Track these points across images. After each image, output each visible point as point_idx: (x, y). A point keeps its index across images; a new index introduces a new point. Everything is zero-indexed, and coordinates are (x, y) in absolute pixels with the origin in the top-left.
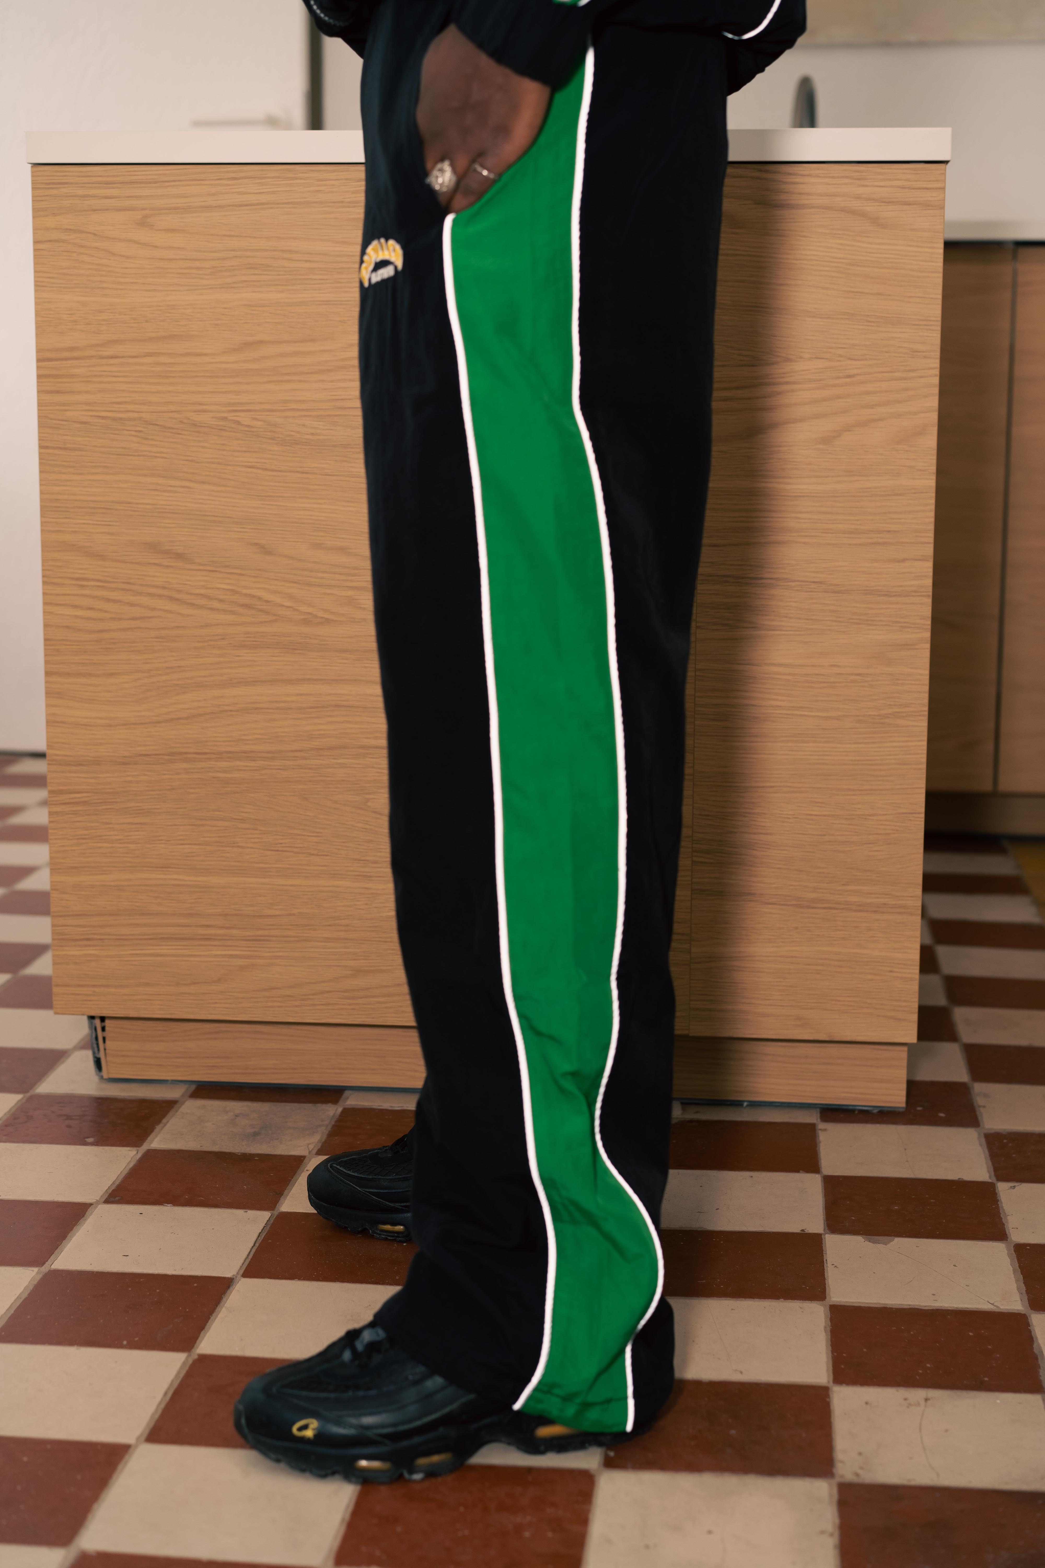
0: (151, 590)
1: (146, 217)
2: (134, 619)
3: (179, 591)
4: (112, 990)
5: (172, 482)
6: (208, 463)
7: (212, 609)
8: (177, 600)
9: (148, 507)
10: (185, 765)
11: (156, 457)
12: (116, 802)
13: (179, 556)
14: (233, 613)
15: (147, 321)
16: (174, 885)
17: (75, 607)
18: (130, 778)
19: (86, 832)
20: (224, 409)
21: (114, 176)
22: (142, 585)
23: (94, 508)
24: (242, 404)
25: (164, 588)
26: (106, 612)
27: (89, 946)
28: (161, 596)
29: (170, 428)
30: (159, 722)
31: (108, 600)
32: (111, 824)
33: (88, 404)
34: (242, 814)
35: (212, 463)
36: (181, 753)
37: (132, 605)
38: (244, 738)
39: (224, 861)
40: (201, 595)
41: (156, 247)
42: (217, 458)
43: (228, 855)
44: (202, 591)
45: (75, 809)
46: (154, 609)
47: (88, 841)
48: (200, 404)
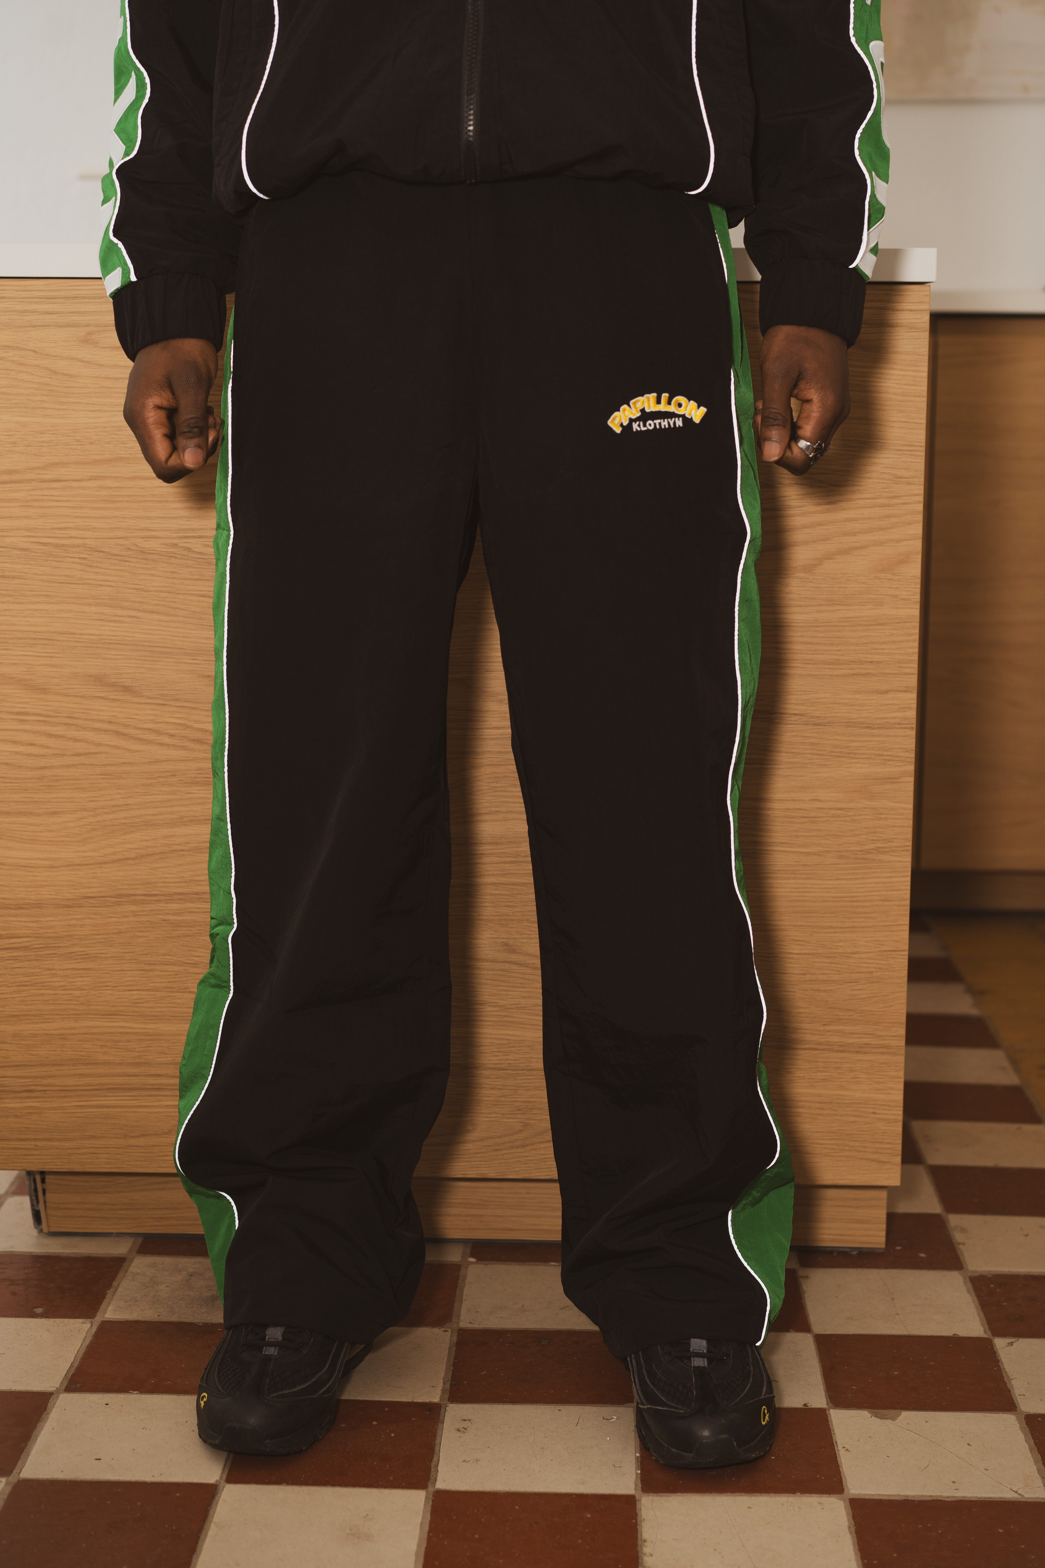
0: (97, 725)
1: (89, 334)
2: (79, 755)
3: (126, 726)
4: (56, 1144)
5: (119, 612)
6: (156, 591)
7: (162, 744)
8: (124, 735)
9: (93, 637)
10: (133, 908)
11: (101, 585)
12: (59, 947)
13: (126, 689)
14: (184, 748)
15: (91, 443)
16: (121, 1033)
17: (15, 742)
18: (74, 922)
19: (27, 979)
20: (174, 535)
21: (55, 291)
22: (86, 719)
23: (35, 639)
24: (193, 530)
25: (110, 722)
26: (48, 748)
27: (31, 1098)
28: (106, 731)
29: (115, 555)
30: (105, 863)
31: (50, 735)
32: (54, 969)
33: (28, 530)
34: (195, 958)
35: (161, 591)
36: (129, 895)
37: (76, 740)
38: (196, 878)
39: (175, 1007)
40: (150, 729)
41: (102, 365)
42: (166, 587)
43: (179, 1001)
44: (152, 726)
45: (15, 954)
46: (99, 745)
47: (29, 988)
48: (150, 530)
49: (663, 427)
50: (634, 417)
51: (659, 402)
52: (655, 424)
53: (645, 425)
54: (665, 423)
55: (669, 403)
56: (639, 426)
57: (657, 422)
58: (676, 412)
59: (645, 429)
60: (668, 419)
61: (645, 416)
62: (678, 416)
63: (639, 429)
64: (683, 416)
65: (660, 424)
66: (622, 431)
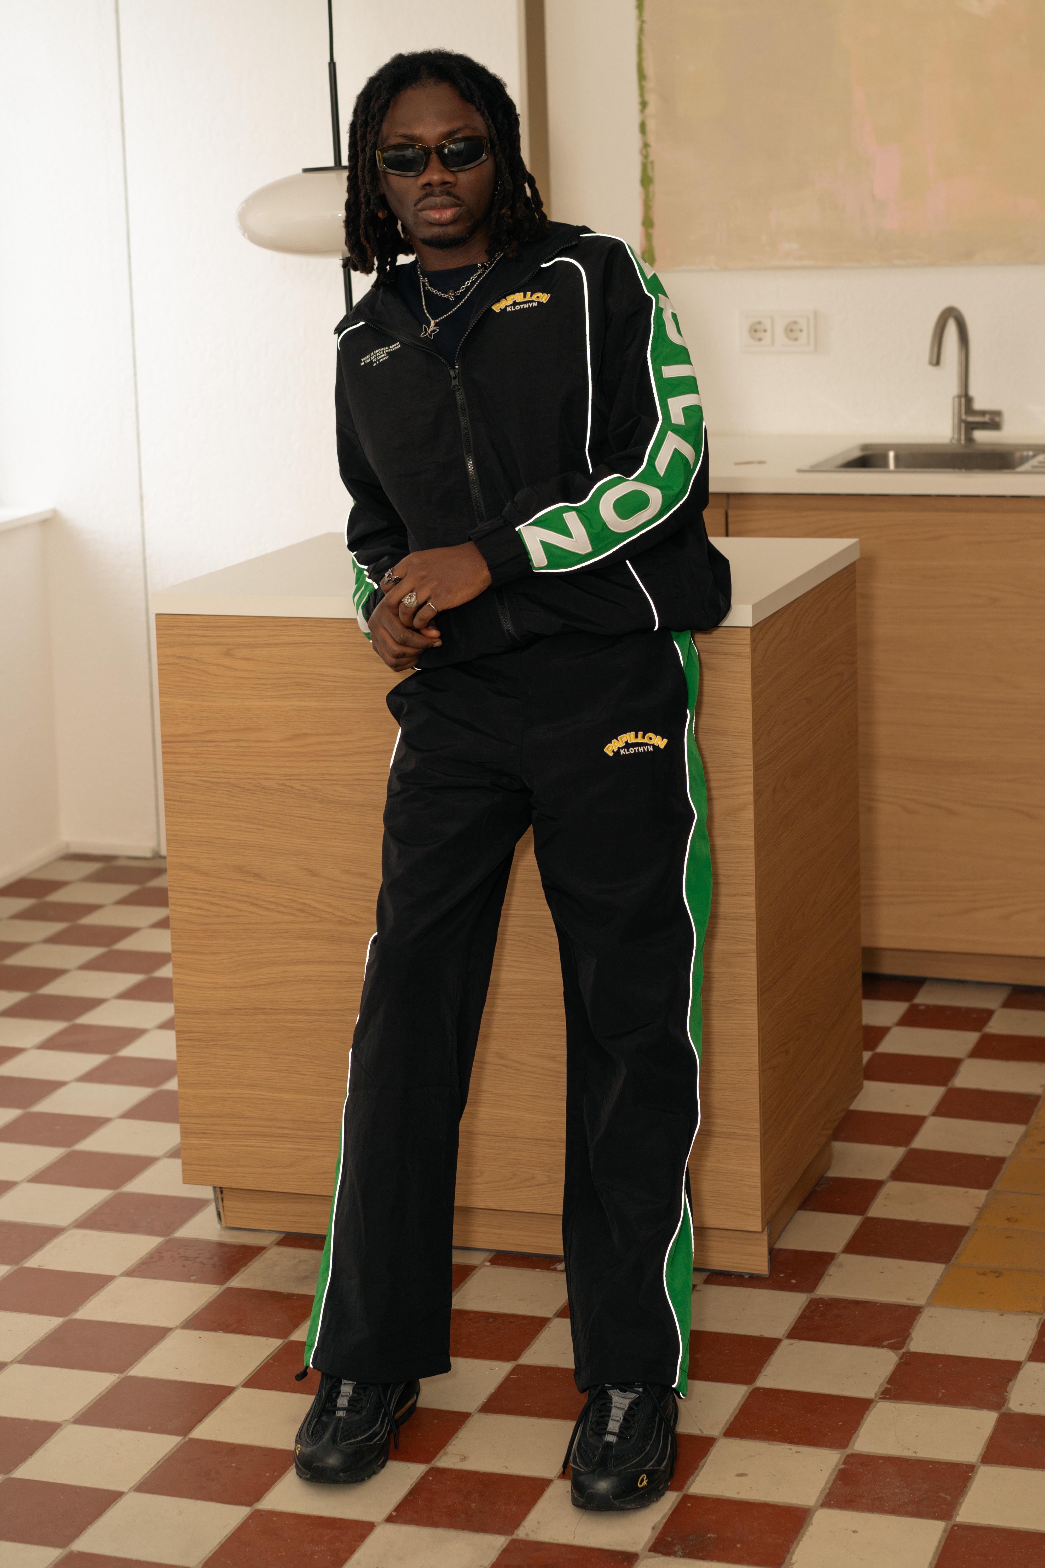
0: (240, 898)
1: (229, 650)
2: (229, 916)
3: (257, 899)
4: (221, 1169)
5: (251, 826)
6: (274, 813)
7: (279, 912)
8: (256, 905)
9: (236, 841)
10: (264, 1017)
11: (240, 809)
12: (221, 1040)
13: (257, 875)
14: (293, 915)
15: (232, 718)
16: (259, 1098)
17: (190, 907)
18: (229, 1024)
19: (201, 1060)
20: (283, 778)
21: (208, 622)
22: (233, 894)
23: (200, 841)
24: (295, 775)
25: (247, 896)
26: (210, 911)
27: (205, 1138)
28: (245, 902)
29: (248, 790)
30: (246, 987)
31: (211, 903)
32: (217, 1055)
33: (195, 772)
34: (302, 1052)
35: (276, 814)
36: (261, 1009)
37: (227, 907)
38: (303, 1000)
39: (292, 1083)
40: (272, 902)
41: (236, 669)
42: (279, 811)
43: (294, 1079)
44: (272, 899)
45: (194, 1043)
46: (241, 910)
47: (202, 1066)
48: (268, 774)
49: (640, 751)
50: (621, 746)
51: (637, 737)
52: (635, 750)
53: (628, 751)
54: (641, 749)
55: (644, 737)
56: (625, 751)
57: (636, 748)
58: (648, 743)
59: (629, 753)
60: (643, 746)
61: (628, 745)
62: (650, 745)
63: (624, 753)
64: (653, 745)
65: (638, 750)
66: (613, 755)
